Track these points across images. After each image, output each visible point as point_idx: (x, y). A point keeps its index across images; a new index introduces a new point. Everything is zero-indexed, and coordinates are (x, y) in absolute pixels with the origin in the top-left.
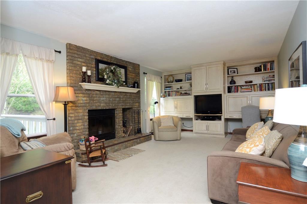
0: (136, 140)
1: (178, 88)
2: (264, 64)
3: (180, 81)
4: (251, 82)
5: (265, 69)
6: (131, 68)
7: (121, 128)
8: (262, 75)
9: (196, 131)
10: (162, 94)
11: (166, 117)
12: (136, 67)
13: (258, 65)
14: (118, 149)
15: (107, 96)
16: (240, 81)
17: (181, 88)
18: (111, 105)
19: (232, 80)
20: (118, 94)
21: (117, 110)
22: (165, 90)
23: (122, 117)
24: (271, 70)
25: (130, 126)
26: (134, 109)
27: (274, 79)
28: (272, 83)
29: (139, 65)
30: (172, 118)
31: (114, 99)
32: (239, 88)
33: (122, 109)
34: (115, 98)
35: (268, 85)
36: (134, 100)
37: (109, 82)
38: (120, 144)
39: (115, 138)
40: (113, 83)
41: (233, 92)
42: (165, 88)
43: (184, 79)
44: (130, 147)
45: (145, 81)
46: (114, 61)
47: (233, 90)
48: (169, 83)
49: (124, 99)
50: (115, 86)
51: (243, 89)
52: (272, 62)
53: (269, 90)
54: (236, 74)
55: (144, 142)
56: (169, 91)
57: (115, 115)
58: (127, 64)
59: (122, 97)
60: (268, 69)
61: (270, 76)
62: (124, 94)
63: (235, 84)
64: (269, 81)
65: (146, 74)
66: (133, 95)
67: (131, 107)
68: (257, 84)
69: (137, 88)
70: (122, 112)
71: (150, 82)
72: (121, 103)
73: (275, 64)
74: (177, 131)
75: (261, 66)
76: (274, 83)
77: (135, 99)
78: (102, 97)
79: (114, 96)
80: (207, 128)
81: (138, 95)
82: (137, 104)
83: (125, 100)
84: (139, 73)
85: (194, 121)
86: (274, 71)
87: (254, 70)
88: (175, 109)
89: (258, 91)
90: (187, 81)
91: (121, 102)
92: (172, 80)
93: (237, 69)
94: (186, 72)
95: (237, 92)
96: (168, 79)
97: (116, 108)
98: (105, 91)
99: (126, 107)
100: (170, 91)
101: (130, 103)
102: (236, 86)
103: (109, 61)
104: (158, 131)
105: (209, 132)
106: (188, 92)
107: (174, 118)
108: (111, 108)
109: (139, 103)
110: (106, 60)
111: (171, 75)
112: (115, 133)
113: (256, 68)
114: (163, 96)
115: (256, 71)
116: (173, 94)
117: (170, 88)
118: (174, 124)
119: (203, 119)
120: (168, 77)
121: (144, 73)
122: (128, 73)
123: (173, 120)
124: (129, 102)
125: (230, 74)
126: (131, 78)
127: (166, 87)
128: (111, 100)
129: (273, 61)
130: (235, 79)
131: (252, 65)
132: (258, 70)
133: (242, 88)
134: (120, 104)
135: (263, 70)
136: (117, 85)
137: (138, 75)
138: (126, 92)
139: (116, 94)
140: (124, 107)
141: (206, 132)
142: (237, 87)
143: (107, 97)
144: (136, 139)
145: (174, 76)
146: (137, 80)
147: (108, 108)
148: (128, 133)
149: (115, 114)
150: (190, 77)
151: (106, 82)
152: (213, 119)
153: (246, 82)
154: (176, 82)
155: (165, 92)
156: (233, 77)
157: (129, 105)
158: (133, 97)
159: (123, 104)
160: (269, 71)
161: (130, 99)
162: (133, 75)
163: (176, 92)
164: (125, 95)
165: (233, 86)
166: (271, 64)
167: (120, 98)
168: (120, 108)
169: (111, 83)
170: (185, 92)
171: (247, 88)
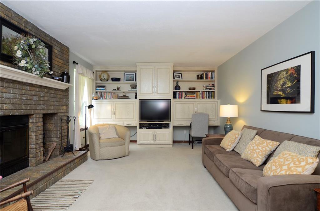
0: (69, 165)
1: (114, 89)
2: (206, 72)
3: (118, 80)
4: (194, 89)
5: (207, 78)
6: (58, 49)
7: (40, 147)
8: (203, 83)
9: (141, 142)
10: (93, 95)
11: (106, 126)
12: (65, 50)
13: (200, 73)
14: (43, 187)
15: (17, 90)
16: (184, 87)
17: (118, 89)
18: (24, 108)
19: (177, 85)
20: (36, 89)
21: (34, 116)
22: (96, 89)
23: (42, 128)
24: (211, 79)
25: (52, 141)
26: (60, 114)
27: (214, 88)
28: (212, 91)
29: (68, 48)
30: (115, 127)
31: (29, 97)
32: (184, 94)
33: (42, 116)
34: (32, 95)
35: (209, 93)
36: (60, 102)
37: (26, 65)
38: (47, 178)
39: (28, 166)
40: (34, 69)
41: (178, 98)
42: (96, 87)
43: (122, 78)
44: (61, 178)
45: (74, 73)
46: (31, 30)
47: (178, 96)
48: (102, 81)
49: (46, 98)
50: (37, 74)
51: (187, 96)
52: (212, 72)
53: (209, 98)
54: (180, 79)
55: (79, 165)
56: (101, 92)
57: (28, 126)
58: (52, 41)
59: (42, 94)
60: (209, 77)
61: (210, 85)
62: (46, 90)
63: (179, 89)
64: (210, 90)
65: (77, 64)
66: (59, 93)
67: (56, 112)
68: (199, 92)
69: (66, 82)
70: (41, 120)
71: (81, 77)
72: (40, 105)
73: (216, 74)
74: (125, 144)
75: (203, 74)
76: (214, 92)
77: (61, 100)
78: (7, 91)
79: (30, 93)
80: (155, 137)
81: (66, 94)
82: (64, 107)
83: (48, 101)
84: (68, 61)
85: (139, 130)
86: (214, 80)
87: (197, 78)
88: (113, 115)
89: (200, 98)
90: (126, 82)
91: (41, 103)
92: (106, 77)
93: (181, 74)
94: (125, 70)
95: (182, 98)
96: (100, 76)
97: (33, 113)
98: (14, 82)
99: (49, 113)
100: (103, 92)
101: (54, 105)
102: (180, 91)
103: (22, 27)
104: (100, 146)
105: (156, 142)
106: (127, 95)
107: (116, 127)
108: (23, 112)
109: (67, 105)
110: (16, 24)
111: (106, 71)
112: (28, 157)
113: (198, 76)
114: (96, 98)
115: (198, 79)
116: (107, 96)
117: (104, 88)
118: (117, 134)
119: (150, 127)
120: (101, 74)
121: (74, 62)
122: (53, 57)
123: (116, 129)
124: (53, 103)
125: (175, 78)
126: (56, 66)
127: (98, 87)
128: (24, 98)
129: (214, 71)
130: (180, 84)
131: (195, 73)
132: (200, 77)
133: (187, 94)
134: (40, 107)
135: (205, 79)
136: (40, 73)
137: (67, 64)
138: (49, 88)
139: (33, 88)
140: (45, 112)
141: (152, 142)
142: (182, 93)
143: (17, 93)
144: (70, 162)
145: (108, 73)
146: (66, 70)
147: (17, 114)
148: (48, 154)
149: (29, 123)
150: (130, 77)
151: (19, 64)
152: (160, 126)
153: (190, 89)
154: (113, 81)
155: (96, 92)
156: (178, 82)
157: (53, 108)
158: (59, 96)
159: (43, 107)
160: (210, 80)
161: (55, 99)
162: (60, 61)
163: (111, 94)
164: (47, 93)
165: (177, 91)
166: (211, 73)
167: (40, 96)
168: (38, 114)
169: (30, 67)
170: (124, 94)
171: (192, 95)
